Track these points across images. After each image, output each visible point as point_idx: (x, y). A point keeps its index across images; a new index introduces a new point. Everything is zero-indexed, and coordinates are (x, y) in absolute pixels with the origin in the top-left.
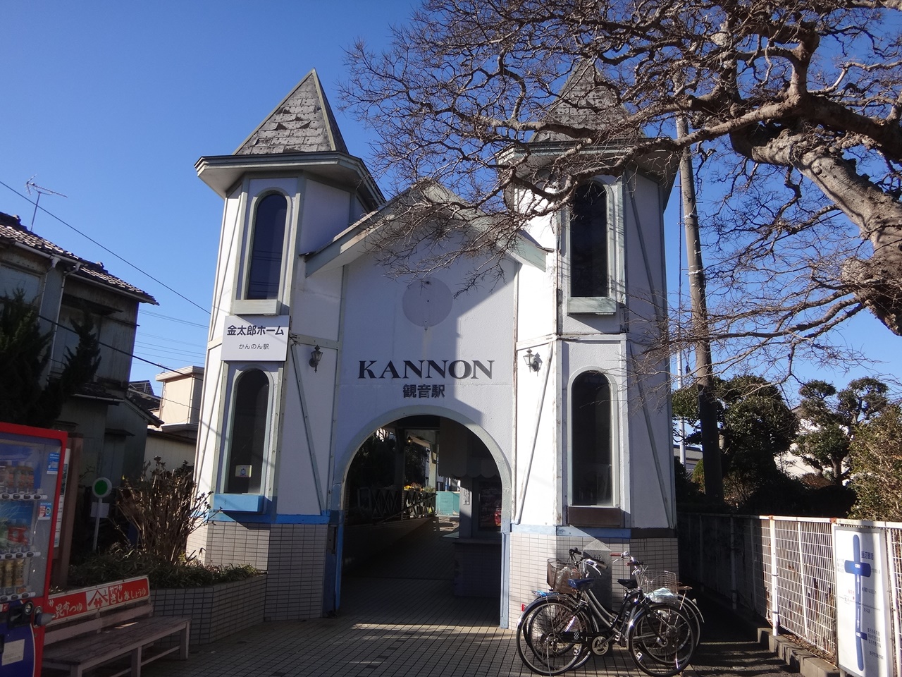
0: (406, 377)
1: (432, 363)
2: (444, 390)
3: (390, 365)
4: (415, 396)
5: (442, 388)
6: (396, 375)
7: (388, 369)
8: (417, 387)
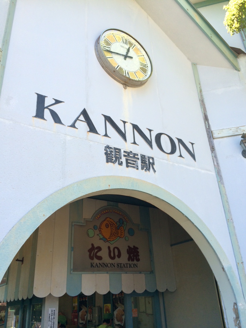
0: (106, 135)
1: (135, 127)
2: (153, 164)
3: (84, 113)
4: (121, 164)
5: (151, 161)
6: (92, 129)
7: (82, 118)
8: (123, 153)
